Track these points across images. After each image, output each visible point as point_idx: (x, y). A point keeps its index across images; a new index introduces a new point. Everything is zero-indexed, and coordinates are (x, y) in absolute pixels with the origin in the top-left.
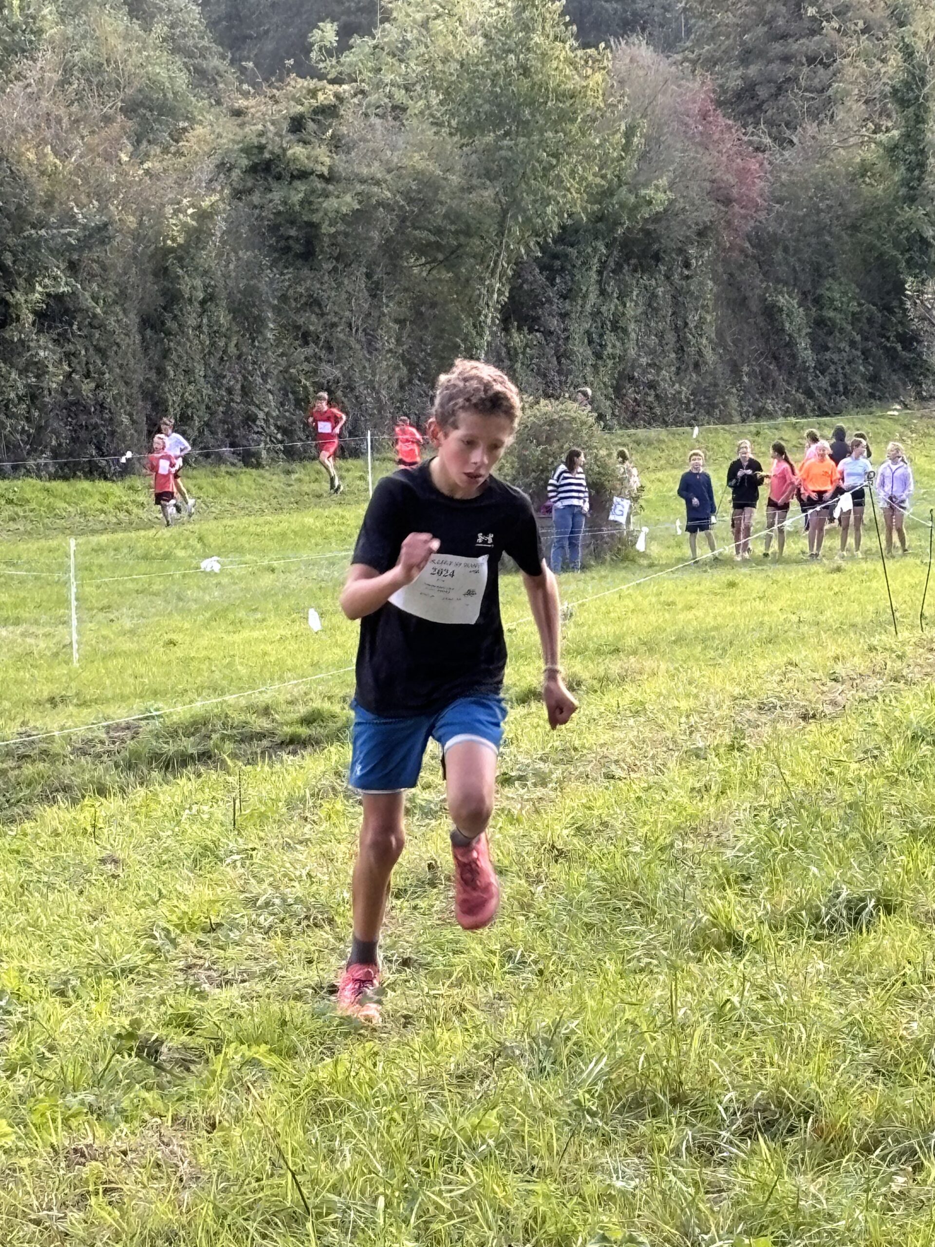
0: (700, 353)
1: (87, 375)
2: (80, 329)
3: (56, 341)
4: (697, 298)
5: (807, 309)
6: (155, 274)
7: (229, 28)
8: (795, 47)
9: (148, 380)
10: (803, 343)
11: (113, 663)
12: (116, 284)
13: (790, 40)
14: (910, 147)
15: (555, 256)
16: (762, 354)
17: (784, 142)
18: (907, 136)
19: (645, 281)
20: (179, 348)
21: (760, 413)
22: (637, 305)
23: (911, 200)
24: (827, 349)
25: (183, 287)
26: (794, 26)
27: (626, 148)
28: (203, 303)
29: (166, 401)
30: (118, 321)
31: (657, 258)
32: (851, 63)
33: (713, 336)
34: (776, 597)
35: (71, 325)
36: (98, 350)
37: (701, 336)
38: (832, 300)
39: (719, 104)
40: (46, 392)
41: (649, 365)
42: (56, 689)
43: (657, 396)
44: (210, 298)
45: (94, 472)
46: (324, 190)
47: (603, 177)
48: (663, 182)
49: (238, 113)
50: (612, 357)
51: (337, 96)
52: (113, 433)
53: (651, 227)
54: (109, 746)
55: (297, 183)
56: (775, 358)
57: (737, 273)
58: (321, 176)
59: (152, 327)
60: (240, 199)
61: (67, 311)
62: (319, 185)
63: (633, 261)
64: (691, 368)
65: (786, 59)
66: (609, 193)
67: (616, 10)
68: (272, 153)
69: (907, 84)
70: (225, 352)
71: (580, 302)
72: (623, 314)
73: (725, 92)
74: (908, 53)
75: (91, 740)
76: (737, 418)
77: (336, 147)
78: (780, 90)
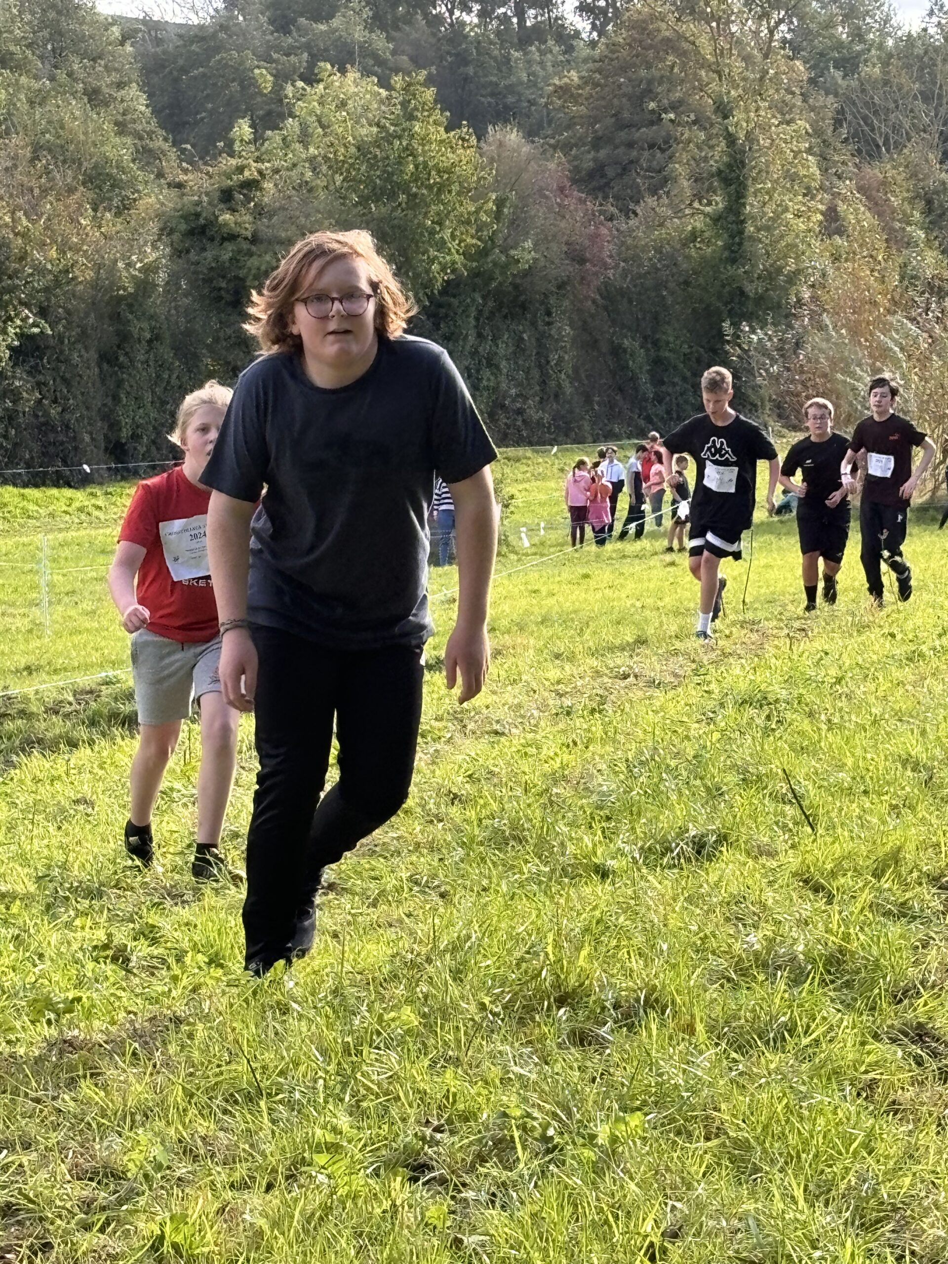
0: (559, 386)
1: (55, 401)
2: (49, 363)
3: (29, 373)
4: (557, 341)
5: (648, 350)
6: (111, 318)
7: (171, 115)
8: (638, 135)
9: (105, 405)
10: (644, 378)
11: (76, 639)
12: (78, 326)
13: (634, 130)
14: (731, 218)
15: (440, 306)
16: (610, 387)
17: (628, 213)
18: (729, 209)
19: (513, 326)
20: (131, 380)
21: (610, 436)
22: (507, 346)
23: (733, 261)
24: (662, 383)
25: (132, 329)
26: (636, 118)
27: (498, 215)
28: (150, 342)
29: (119, 422)
30: (80, 356)
31: (524, 307)
32: (684, 149)
33: (570, 372)
34: (622, 586)
35: (42, 359)
36: (64, 379)
37: (560, 371)
38: (668, 343)
39: (574, 181)
40: (21, 415)
41: (517, 395)
42: (31, 659)
43: (524, 421)
44: (156, 338)
45: (61, 481)
46: (249, 250)
47: (479, 239)
48: (529, 244)
49: (180, 186)
50: (487, 388)
51: (260, 172)
52: (76, 448)
53: (518, 281)
54: (75, 706)
55: (226, 244)
56: (621, 390)
57: (589, 320)
58: (246, 239)
59: (109, 362)
60: (179, 257)
61: (38, 348)
62: (245, 246)
63: (505, 311)
64: (552, 398)
65: (630, 145)
66: (483, 253)
67: (489, 103)
68: (206, 219)
69: (729, 166)
70: (168, 382)
71: (461, 343)
72: (496, 353)
73: (579, 172)
74: (731, 139)
75: (61, 702)
76: (590, 439)
77: (260, 214)
78: (625, 170)
